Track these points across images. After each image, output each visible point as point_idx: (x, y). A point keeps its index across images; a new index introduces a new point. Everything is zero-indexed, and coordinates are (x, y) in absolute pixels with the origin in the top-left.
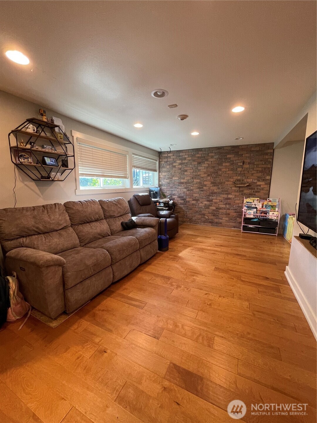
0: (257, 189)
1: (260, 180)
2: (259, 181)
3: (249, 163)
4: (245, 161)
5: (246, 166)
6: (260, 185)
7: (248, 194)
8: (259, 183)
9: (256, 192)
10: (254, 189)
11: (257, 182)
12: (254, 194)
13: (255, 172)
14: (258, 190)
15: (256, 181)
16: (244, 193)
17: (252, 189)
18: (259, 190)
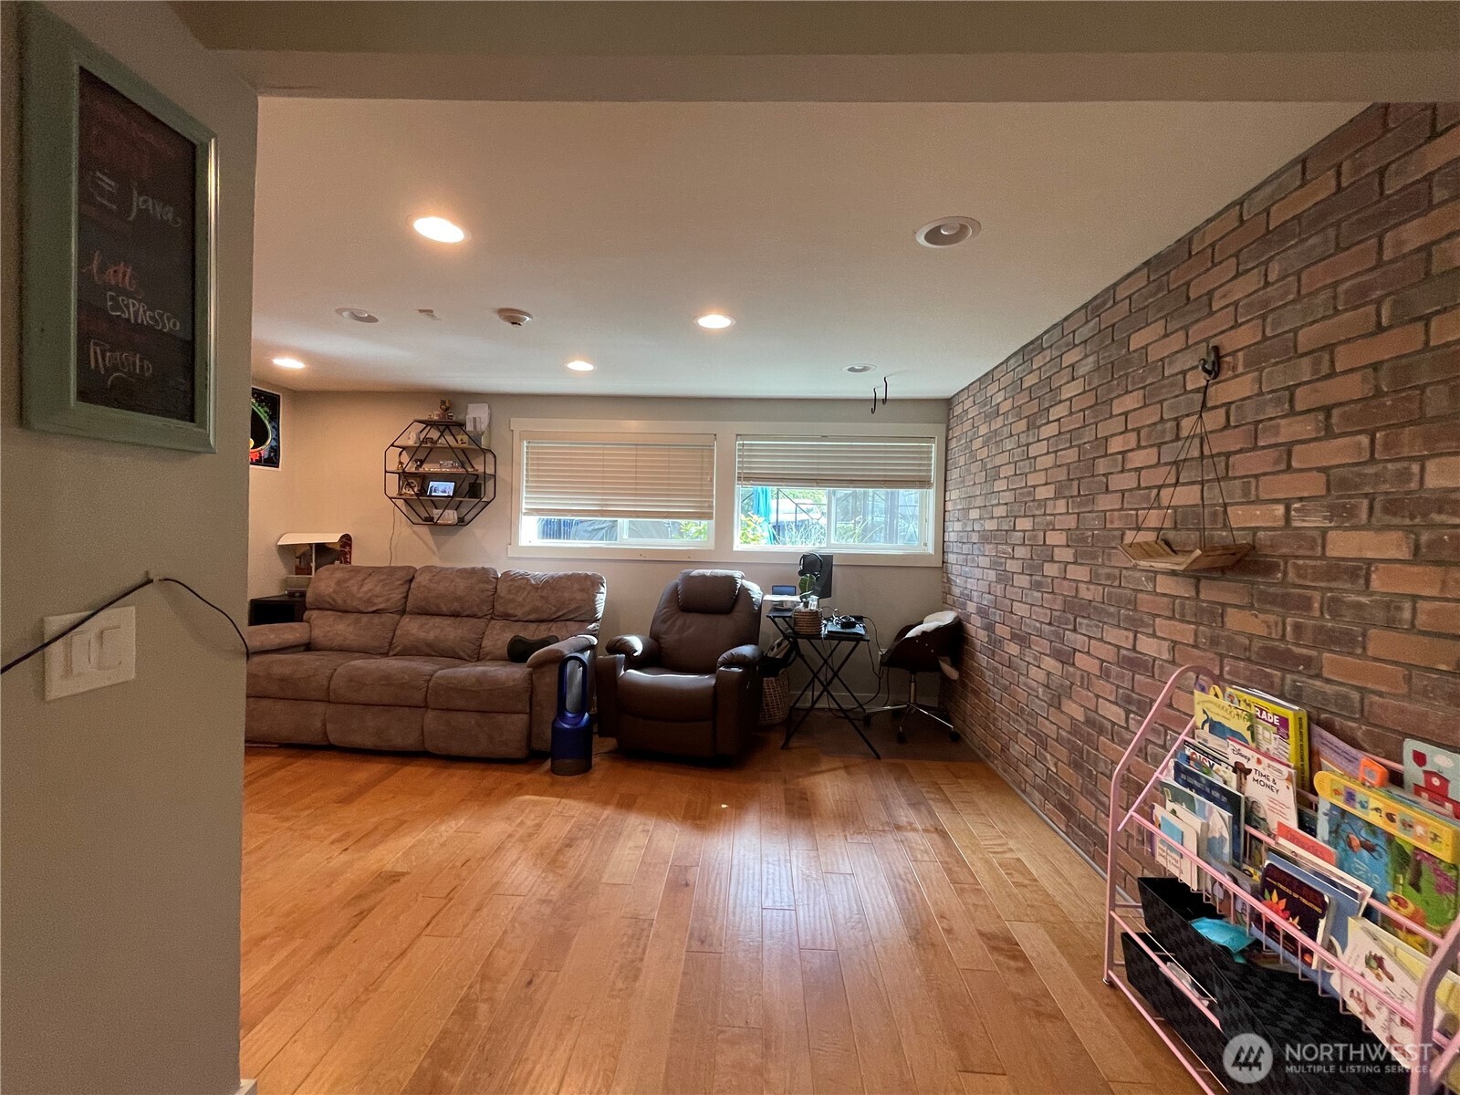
0: (1334, 606)
1: (1351, 512)
2: (1342, 514)
3: (1257, 359)
4: (1229, 342)
5: (1236, 388)
6: (1360, 571)
7: (1257, 644)
8: (1344, 545)
9: (1329, 639)
10: (1305, 604)
11: (1324, 532)
12: (1308, 661)
13: (1303, 428)
14: (1336, 615)
15: (1314, 521)
16: (1229, 639)
17: (1286, 602)
18: (1346, 623)
